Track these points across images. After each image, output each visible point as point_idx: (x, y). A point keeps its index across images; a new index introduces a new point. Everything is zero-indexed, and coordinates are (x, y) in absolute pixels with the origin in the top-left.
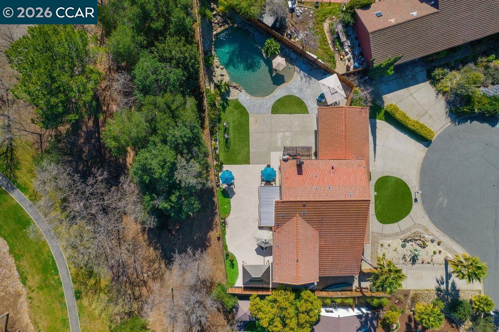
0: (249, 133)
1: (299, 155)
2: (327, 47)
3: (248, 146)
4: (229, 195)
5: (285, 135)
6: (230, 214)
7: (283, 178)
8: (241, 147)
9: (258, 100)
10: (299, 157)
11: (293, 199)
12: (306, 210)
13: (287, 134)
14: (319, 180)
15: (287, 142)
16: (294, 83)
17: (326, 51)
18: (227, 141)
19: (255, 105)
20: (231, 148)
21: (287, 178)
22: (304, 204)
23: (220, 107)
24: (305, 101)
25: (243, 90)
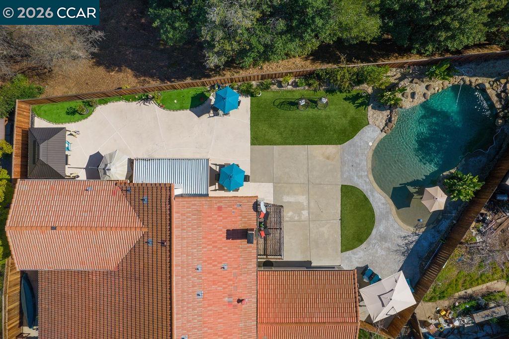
0: (308, 144)
1: (267, 234)
2: (460, 286)
3: (285, 143)
4: (196, 107)
5: (303, 210)
6: (161, 109)
7: (221, 202)
8: (282, 130)
9: (366, 162)
10: (263, 235)
11: (175, 222)
12: (155, 246)
13: (305, 213)
14: (216, 274)
15: (290, 214)
16: (396, 226)
17: (454, 285)
18: (294, 104)
19: (358, 156)
20: (281, 112)
21: (220, 208)
22: (167, 243)
23: (354, 93)
24: (363, 246)
25: (384, 134)
